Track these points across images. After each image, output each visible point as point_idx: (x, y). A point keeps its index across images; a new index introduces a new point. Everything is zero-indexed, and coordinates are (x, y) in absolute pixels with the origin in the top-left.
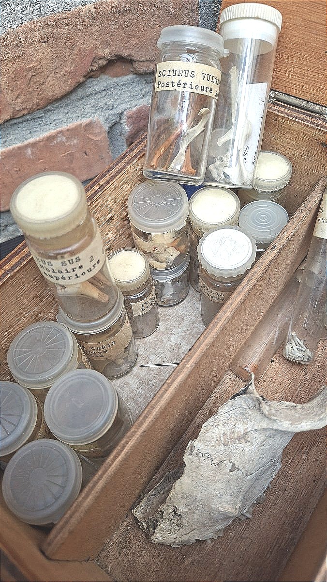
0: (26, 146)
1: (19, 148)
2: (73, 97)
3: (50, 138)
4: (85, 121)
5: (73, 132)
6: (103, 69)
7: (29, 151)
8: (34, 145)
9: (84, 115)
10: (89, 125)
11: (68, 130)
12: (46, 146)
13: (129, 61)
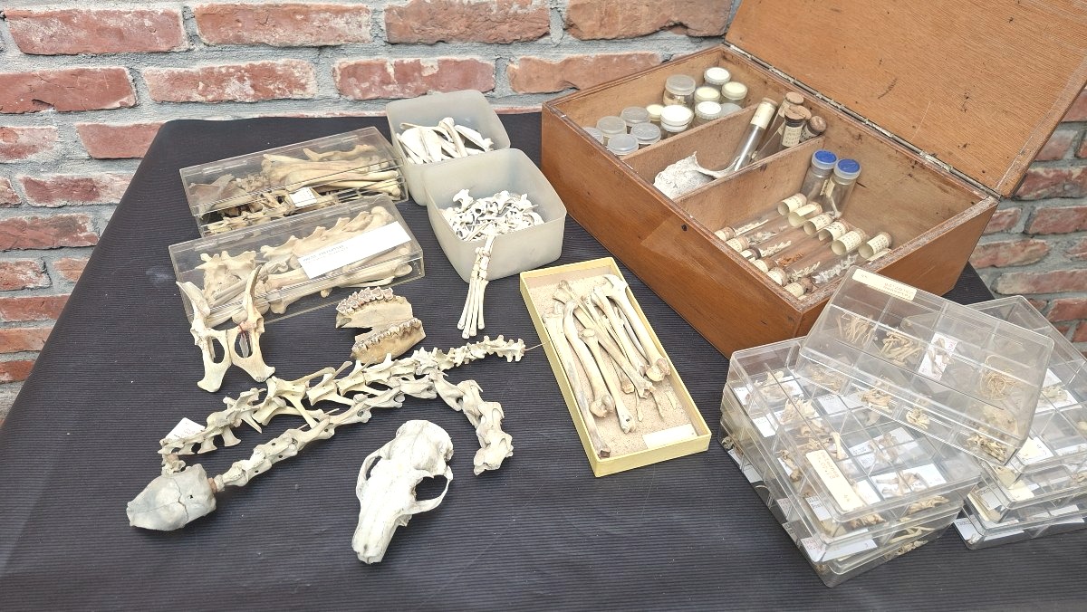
0: (615, 56)
1: (611, 56)
2: (650, 37)
3: (629, 56)
4: (651, 52)
5: (643, 57)
6: (671, 28)
7: (615, 59)
8: (619, 57)
9: (652, 49)
10: (652, 55)
11: (640, 55)
12: (625, 59)
13: (686, 27)
